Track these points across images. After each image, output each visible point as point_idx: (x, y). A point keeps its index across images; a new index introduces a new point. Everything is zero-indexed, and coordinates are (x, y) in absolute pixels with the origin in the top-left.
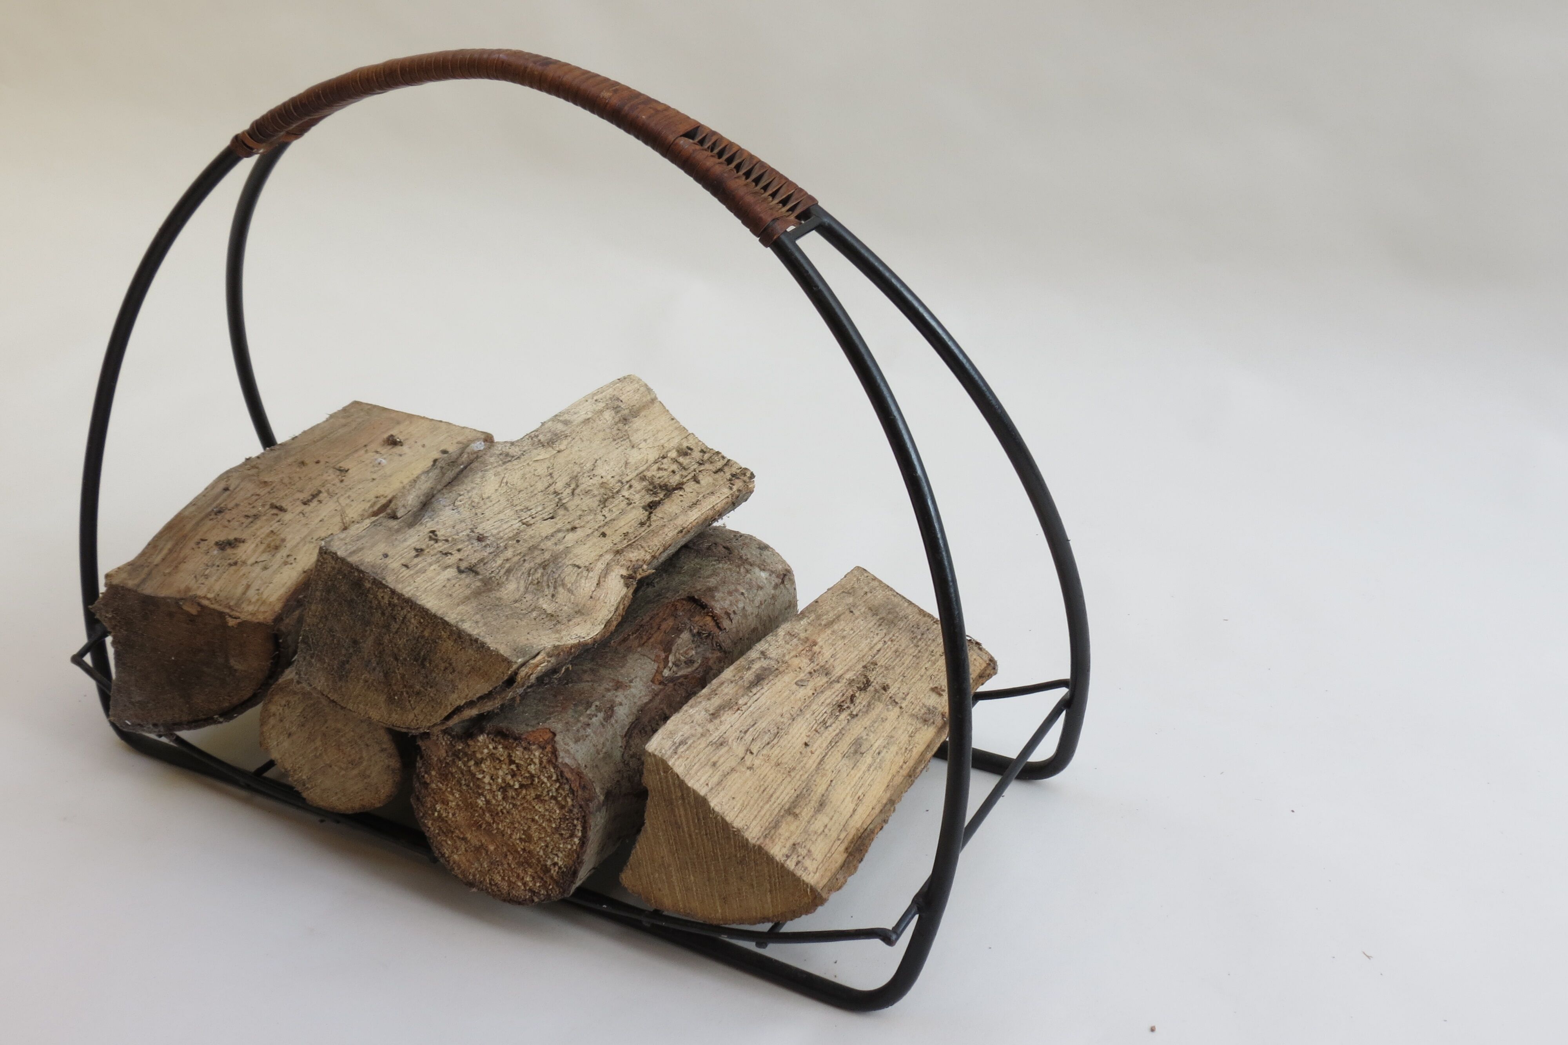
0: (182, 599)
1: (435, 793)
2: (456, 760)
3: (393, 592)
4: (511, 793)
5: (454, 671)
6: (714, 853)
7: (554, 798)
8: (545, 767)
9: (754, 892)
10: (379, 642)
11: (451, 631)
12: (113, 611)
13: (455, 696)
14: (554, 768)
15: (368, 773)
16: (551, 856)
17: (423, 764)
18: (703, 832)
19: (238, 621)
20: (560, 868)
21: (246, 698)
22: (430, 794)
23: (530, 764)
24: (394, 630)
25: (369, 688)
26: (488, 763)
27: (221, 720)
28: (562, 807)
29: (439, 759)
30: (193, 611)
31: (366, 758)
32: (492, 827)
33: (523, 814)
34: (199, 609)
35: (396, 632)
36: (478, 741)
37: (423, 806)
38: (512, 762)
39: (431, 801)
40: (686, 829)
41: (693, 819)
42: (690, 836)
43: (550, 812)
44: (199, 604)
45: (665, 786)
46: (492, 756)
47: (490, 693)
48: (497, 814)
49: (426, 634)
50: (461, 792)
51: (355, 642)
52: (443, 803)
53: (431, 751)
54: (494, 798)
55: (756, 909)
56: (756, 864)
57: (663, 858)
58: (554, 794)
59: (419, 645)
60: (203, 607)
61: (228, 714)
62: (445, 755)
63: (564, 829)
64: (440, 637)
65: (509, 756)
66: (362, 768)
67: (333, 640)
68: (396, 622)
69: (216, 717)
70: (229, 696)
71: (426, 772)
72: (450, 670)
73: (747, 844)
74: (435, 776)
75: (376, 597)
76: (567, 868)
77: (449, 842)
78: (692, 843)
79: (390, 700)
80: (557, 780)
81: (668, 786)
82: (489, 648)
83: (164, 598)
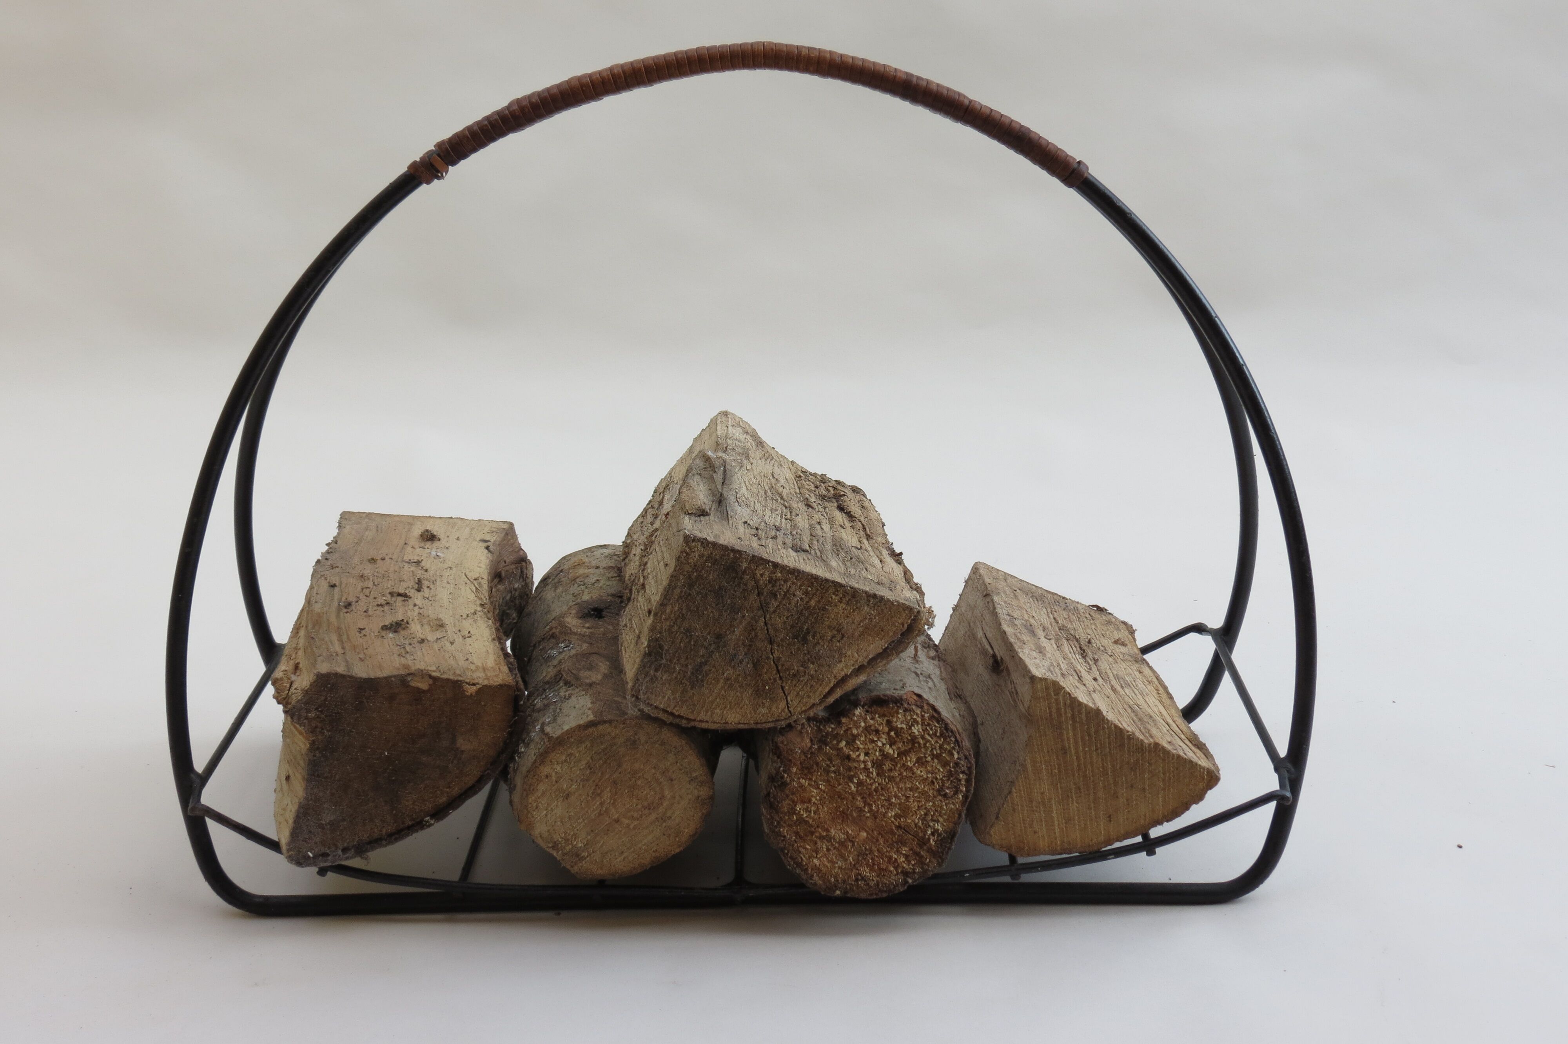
0: (409, 674)
1: (793, 794)
2: (824, 747)
3: (776, 565)
4: (887, 765)
5: (843, 636)
6: (1103, 768)
7: (938, 756)
8: (929, 725)
9: (1145, 797)
10: (751, 628)
11: (845, 593)
12: (316, 709)
13: (840, 666)
14: (938, 723)
15: (669, 813)
16: (931, 824)
17: (781, 763)
18: (1094, 748)
19: (478, 686)
20: (939, 835)
21: (470, 784)
22: (787, 796)
23: (913, 725)
24: (772, 610)
25: (731, 686)
26: (863, 739)
27: (432, 822)
28: (945, 764)
29: (803, 752)
30: (424, 685)
31: (669, 796)
32: (864, 811)
33: (901, 785)
34: (431, 681)
35: (774, 612)
36: (854, 715)
37: (777, 812)
38: (891, 728)
39: (789, 804)
40: (1073, 751)
41: (1082, 738)
42: (1078, 758)
43: (932, 774)
44: (430, 676)
45: (1054, 710)
46: (867, 729)
47: (885, 650)
48: (870, 795)
49: (813, 603)
50: (828, 781)
51: (719, 637)
52: (803, 802)
53: (794, 744)
54: (868, 776)
55: (1145, 816)
56: (1150, 764)
57: (1042, 793)
58: (938, 752)
59: (802, 618)
60: (435, 679)
61: (440, 813)
62: (809, 745)
63: (948, 788)
64: (829, 603)
65: (889, 723)
66: (661, 810)
67: (690, 642)
68: (776, 599)
69: (427, 818)
70: (449, 787)
71: (784, 771)
72: (839, 637)
73: (1142, 745)
74: (796, 773)
75: (754, 576)
76: (946, 833)
77: (808, 847)
78: (1079, 765)
79: (759, 692)
80: (942, 735)
81: (1058, 709)
82: (888, 600)
83: (387, 678)
